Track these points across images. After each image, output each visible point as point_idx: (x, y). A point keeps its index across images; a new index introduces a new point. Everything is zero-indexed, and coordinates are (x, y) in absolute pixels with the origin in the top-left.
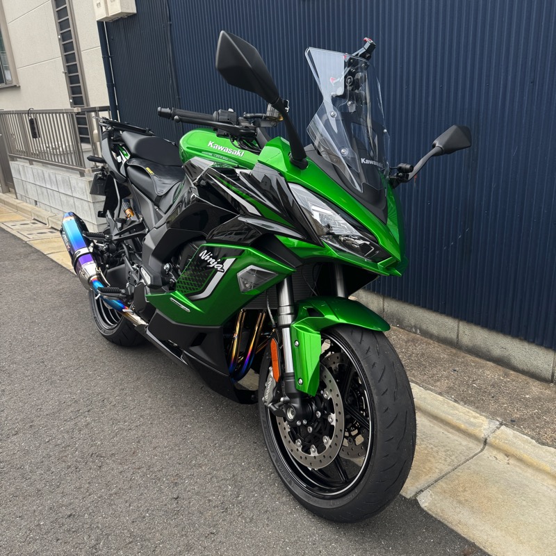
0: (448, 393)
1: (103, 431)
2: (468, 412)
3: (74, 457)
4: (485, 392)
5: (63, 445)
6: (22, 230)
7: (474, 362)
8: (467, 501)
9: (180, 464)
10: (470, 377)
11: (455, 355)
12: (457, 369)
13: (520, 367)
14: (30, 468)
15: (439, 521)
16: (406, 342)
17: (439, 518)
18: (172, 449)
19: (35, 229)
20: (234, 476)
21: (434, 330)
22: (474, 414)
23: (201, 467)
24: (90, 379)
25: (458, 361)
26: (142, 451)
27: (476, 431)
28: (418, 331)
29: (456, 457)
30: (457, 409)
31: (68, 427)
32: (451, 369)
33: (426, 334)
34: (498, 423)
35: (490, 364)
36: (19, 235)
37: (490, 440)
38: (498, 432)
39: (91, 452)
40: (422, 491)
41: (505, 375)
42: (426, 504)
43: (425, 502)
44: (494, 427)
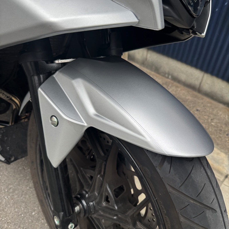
4: (221, 130)
7: (209, 103)
10: (209, 116)
11: (196, 97)
12: (199, 109)
25: (199, 103)
28: (170, 77)
32: (195, 109)
33: (175, 79)
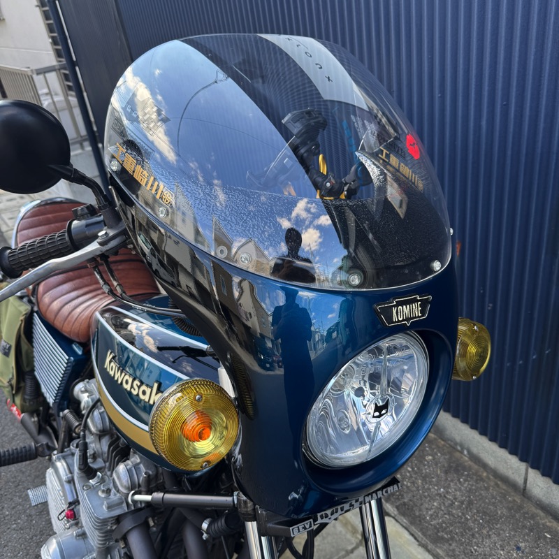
16: (446, 472)
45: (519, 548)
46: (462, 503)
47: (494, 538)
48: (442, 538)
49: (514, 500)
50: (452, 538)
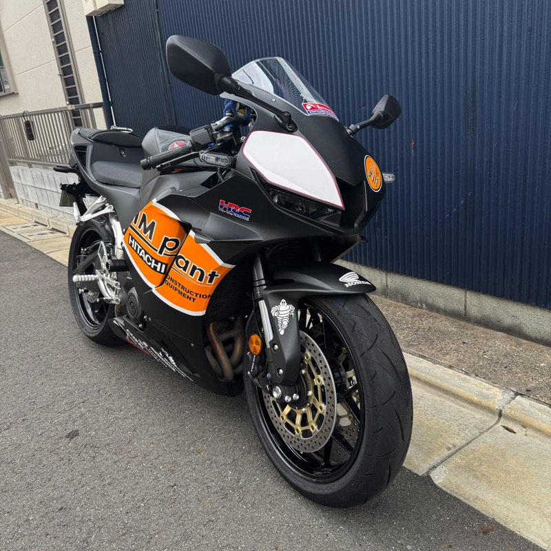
0: (458, 365)
1: (98, 421)
2: (481, 384)
3: (67, 449)
4: (498, 362)
5: (56, 437)
6: (24, 232)
7: (483, 333)
8: (483, 475)
9: (177, 451)
10: (480, 349)
11: (463, 327)
12: (467, 341)
13: (533, 335)
14: (21, 462)
15: (455, 498)
16: (412, 318)
17: (454, 495)
18: (169, 436)
19: (36, 231)
20: (234, 461)
21: (441, 303)
22: (486, 385)
23: (199, 453)
24: (86, 370)
25: (467, 334)
26: (138, 439)
27: (490, 403)
28: (424, 306)
29: (470, 431)
30: (468, 382)
31: (61, 419)
32: (460, 342)
33: (432, 308)
34: (512, 393)
35: (501, 334)
36: (19, 237)
37: (506, 411)
38: (513, 402)
39: (84, 443)
40: (434, 467)
41: (518, 344)
42: (441, 481)
43: (439, 478)
44: (509, 398)
45: (464, 343)
46: (424, 329)
47: (448, 341)
48: (413, 345)
49: (460, 325)
50: (420, 344)
